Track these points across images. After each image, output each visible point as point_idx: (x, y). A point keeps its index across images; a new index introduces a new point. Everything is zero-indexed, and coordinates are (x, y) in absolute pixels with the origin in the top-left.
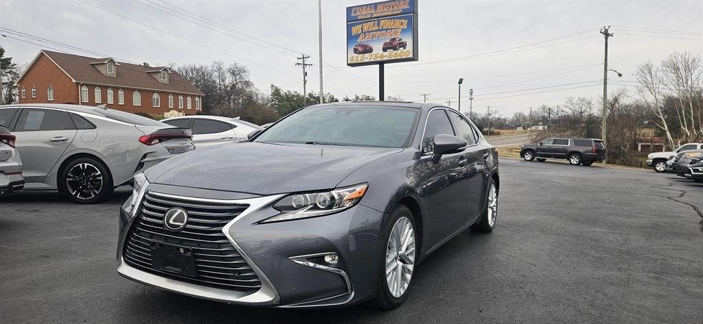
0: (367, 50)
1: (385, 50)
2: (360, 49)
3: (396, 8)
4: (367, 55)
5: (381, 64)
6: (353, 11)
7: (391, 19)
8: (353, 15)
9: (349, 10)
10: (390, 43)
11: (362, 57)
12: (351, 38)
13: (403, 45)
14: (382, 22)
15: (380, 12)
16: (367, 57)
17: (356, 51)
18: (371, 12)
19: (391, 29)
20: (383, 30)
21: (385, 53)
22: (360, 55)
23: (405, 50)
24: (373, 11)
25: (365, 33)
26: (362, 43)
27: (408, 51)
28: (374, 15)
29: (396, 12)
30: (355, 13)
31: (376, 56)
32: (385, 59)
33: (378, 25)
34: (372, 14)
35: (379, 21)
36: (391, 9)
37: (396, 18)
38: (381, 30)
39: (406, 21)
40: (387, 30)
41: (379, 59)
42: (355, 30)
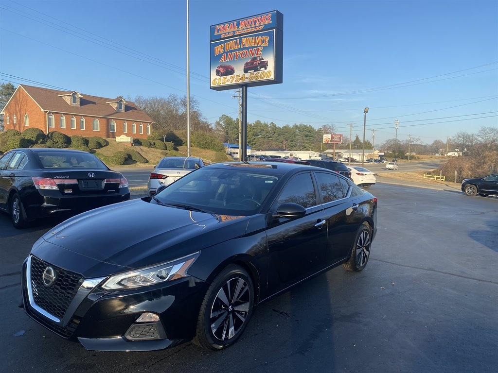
0: (229, 71)
1: (246, 71)
2: (222, 71)
3: (258, 24)
4: (229, 77)
5: (244, 86)
6: (216, 30)
7: (253, 36)
8: (216, 34)
9: (213, 29)
10: (252, 63)
11: (224, 80)
12: (214, 58)
13: (264, 65)
14: (244, 40)
15: (242, 29)
16: (229, 80)
17: (218, 73)
18: (233, 30)
19: (252, 47)
20: (244, 48)
21: (247, 75)
22: (222, 77)
23: (266, 71)
24: (236, 29)
25: (227, 53)
26: (224, 64)
27: (269, 72)
28: (237, 33)
29: (258, 29)
30: (218, 32)
31: (237, 78)
32: (246, 81)
33: (240, 43)
34: (234, 32)
35: (240, 39)
36: (253, 26)
37: (258, 35)
38: (242, 49)
39: (268, 38)
40: (247, 48)
41: (240, 81)
42: (218, 50)
